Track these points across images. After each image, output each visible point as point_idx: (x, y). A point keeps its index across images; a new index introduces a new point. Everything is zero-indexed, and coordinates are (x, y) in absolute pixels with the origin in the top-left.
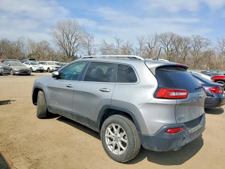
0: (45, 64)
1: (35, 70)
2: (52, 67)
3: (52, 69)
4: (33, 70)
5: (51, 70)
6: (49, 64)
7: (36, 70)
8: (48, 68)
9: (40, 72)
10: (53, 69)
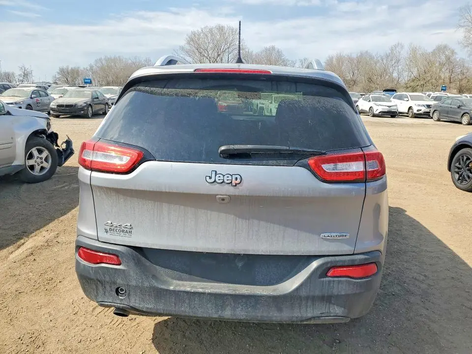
0: (405, 99)
1: (377, 112)
2: (419, 105)
3: (418, 111)
4: (375, 113)
5: (415, 111)
6: (413, 98)
7: (379, 113)
8: (410, 108)
9: (390, 116)
10: (421, 110)
